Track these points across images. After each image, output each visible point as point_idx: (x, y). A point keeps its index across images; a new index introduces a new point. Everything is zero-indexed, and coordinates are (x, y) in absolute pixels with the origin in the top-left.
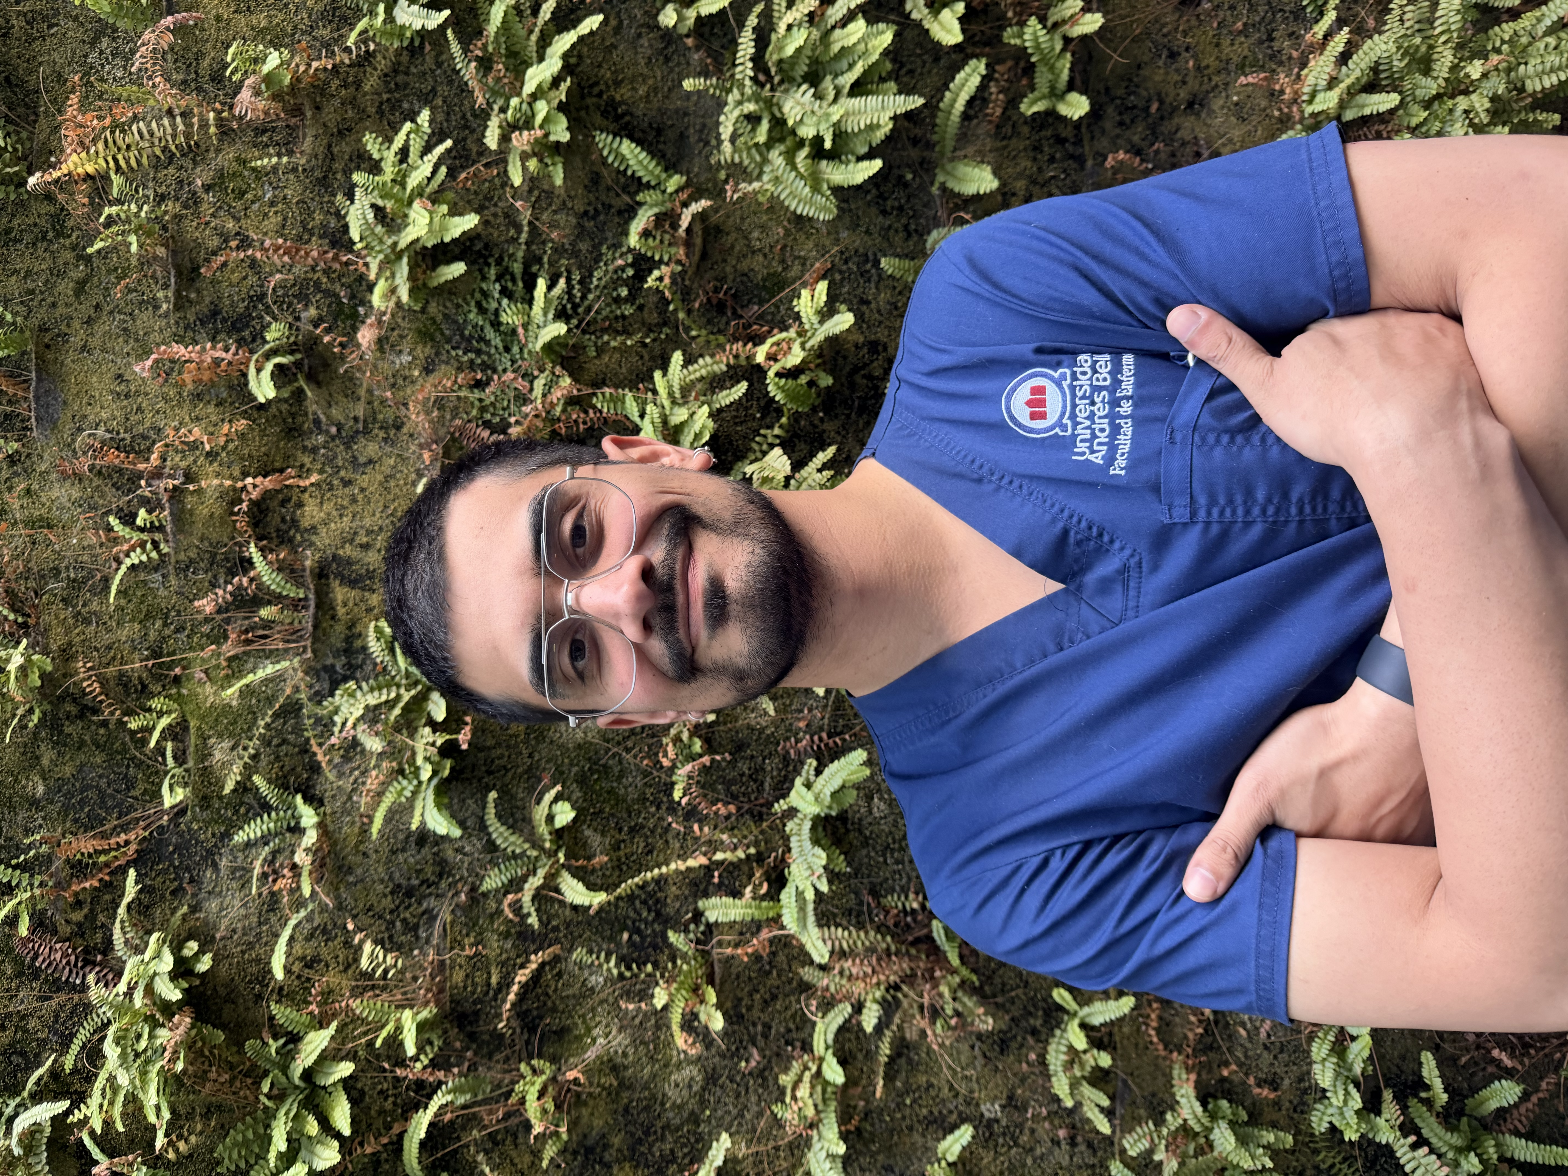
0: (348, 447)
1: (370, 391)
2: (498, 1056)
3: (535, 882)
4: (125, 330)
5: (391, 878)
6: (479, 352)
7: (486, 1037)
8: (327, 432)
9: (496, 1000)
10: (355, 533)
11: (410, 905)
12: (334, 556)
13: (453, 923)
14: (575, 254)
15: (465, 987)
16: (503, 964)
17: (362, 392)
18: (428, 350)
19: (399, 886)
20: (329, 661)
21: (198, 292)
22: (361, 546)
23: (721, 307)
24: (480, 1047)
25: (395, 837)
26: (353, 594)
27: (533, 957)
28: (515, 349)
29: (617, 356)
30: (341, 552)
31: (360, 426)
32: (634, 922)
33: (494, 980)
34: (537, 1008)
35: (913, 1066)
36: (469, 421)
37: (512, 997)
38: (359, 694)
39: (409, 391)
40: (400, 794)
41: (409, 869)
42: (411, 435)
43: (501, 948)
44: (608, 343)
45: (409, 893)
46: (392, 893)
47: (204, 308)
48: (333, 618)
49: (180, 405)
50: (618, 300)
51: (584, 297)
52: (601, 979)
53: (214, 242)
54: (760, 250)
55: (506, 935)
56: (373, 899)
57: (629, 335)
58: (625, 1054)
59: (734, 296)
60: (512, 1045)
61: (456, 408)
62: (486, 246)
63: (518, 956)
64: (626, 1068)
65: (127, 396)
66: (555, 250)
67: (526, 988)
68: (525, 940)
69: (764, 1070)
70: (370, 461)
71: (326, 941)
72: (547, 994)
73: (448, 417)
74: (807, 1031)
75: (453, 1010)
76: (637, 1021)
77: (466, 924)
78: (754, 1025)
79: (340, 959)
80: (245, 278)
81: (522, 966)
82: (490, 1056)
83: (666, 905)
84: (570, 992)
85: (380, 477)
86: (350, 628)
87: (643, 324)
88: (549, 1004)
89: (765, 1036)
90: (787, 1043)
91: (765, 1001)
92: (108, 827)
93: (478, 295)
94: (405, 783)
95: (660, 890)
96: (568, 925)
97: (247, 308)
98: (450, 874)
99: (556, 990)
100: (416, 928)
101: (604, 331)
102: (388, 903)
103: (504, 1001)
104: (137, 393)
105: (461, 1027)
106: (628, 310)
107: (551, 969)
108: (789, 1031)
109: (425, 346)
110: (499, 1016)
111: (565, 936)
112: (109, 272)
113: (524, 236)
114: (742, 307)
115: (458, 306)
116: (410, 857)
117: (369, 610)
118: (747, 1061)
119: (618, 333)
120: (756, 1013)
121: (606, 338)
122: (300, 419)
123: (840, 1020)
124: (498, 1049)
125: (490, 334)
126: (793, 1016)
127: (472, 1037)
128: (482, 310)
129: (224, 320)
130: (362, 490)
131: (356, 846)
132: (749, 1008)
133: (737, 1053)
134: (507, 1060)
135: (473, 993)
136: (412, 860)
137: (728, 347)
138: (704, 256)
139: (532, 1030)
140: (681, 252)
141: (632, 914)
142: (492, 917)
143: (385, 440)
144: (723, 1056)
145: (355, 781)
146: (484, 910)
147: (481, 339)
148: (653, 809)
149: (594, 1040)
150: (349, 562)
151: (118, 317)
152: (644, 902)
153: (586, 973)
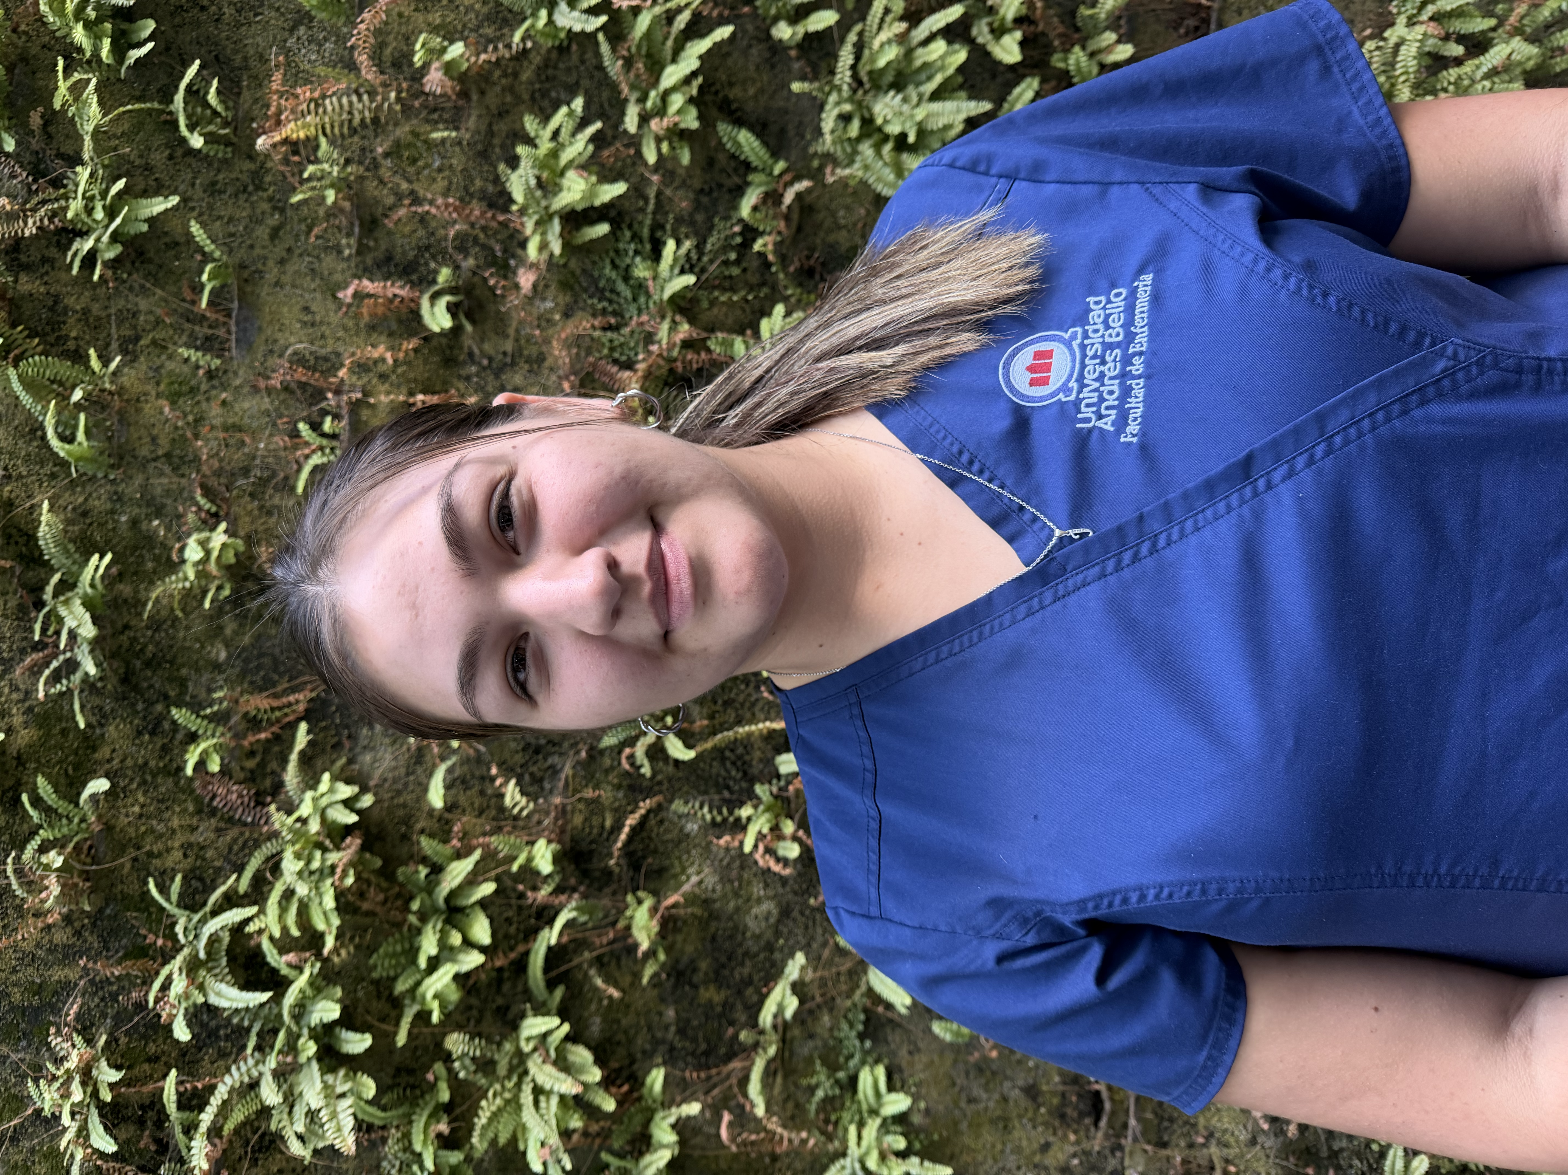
0: (497, 376)
1: (518, 330)
2: (608, 890)
3: (647, 740)
4: (313, 270)
6: (611, 301)
7: (597, 874)
8: (479, 364)
13: (574, 776)
14: (692, 223)
16: (616, 810)
17: (511, 331)
18: (568, 299)
21: (376, 240)
23: (811, 272)
24: (592, 881)
28: (642, 300)
29: (725, 308)
31: (508, 360)
32: (725, 779)
36: (601, 359)
39: (552, 332)
42: (550, 368)
43: (615, 797)
44: (718, 298)
45: (536, 751)
46: (522, 751)
47: (380, 254)
49: (357, 334)
50: (726, 263)
51: (699, 259)
53: (390, 200)
54: (845, 227)
55: (618, 787)
56: (505, 756)
57: (735, 292)
58: (714, 891)
59: (823, 264)
60: (620, 880)
61: (591, 346)
62: (620, 214)
64: (714, 901)
65: (313, 325)
66: (676, 219)
67: (635, 831)
68: (633, 792)
71: (464, 790)
73: (583, 354)
75: (572, 848)
76: (725, 862)
77: (585, 777)
79: (475, 806)
80: (415, 231)
82: (600, 889)
83: (751, 766)
87: (747, 283)
88: (652, 846)
92: (279, 688)
93: (612, 254)
95: (748, 753)
96: (670, 780)
97: (416, 256)
101: (715, 287)
102: (517, 759)
104: (321, 323)
105: (577, 865)
106: (735, 271)
109: (565, 295)
110: (610, 855)
111: (667, 788)
112: (300, 221)
113: (651, 207)
114: (829, 273)
118: (816, 898)
119: (726, 290)
121: (717, 294)
122: (456, 352)
124: (607, 884)
125: (621, 287)
127: (586, 873)
128: (615, 266)
129: (396, 266)
133: (809, 891)
134: (614, 893)
138: (799, 229)
139: (637, 868)
140: (782, 225)
141: (723, 773)
142: (607, 772)
143: (529, 371)
146: (601, 765)
147: (613, 291)
148: (743, 687)
149: (688, 878)
151: (307, 259)
152: (734, 763)
153: (684, 821)
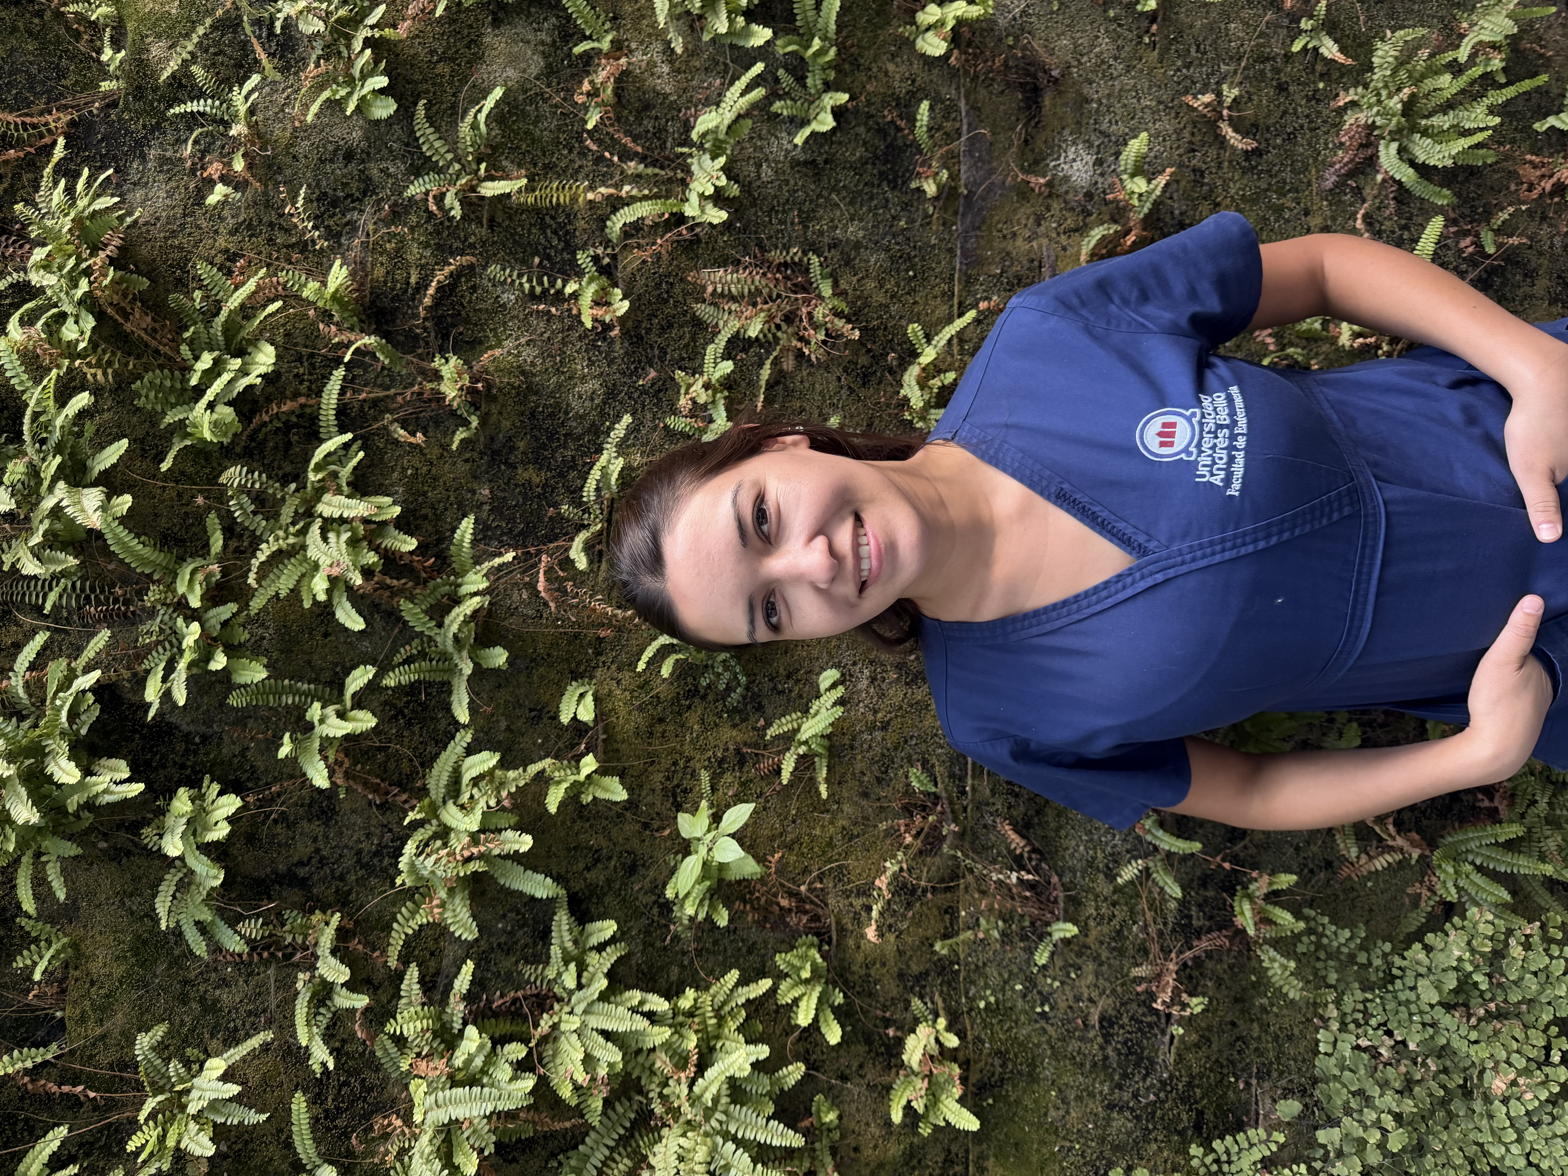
9: (413, 300)
11: (334, 215)
15: (385, 282)
19: (325, 194)
25: (324, 146)
27: (451, 261)
33: (413, 281)
34: (452, 316)
37: (428, 298)
41: (336, 180)
52: (513, 296)
63: (437, 261)
69: (660, 391)
72: (461, 304)
74: (699, 355)
78: (652, 348)
81: (441, 269)
84: (484, 306)
91: (663, 327)
98: (374, 192)
99: (470, 302)
100: (339, 235)
103: (421, 301)
107: (467, 282)
120: (653, 337)
135: (392, 290)
136: (338, 172)
144: (623, 374)
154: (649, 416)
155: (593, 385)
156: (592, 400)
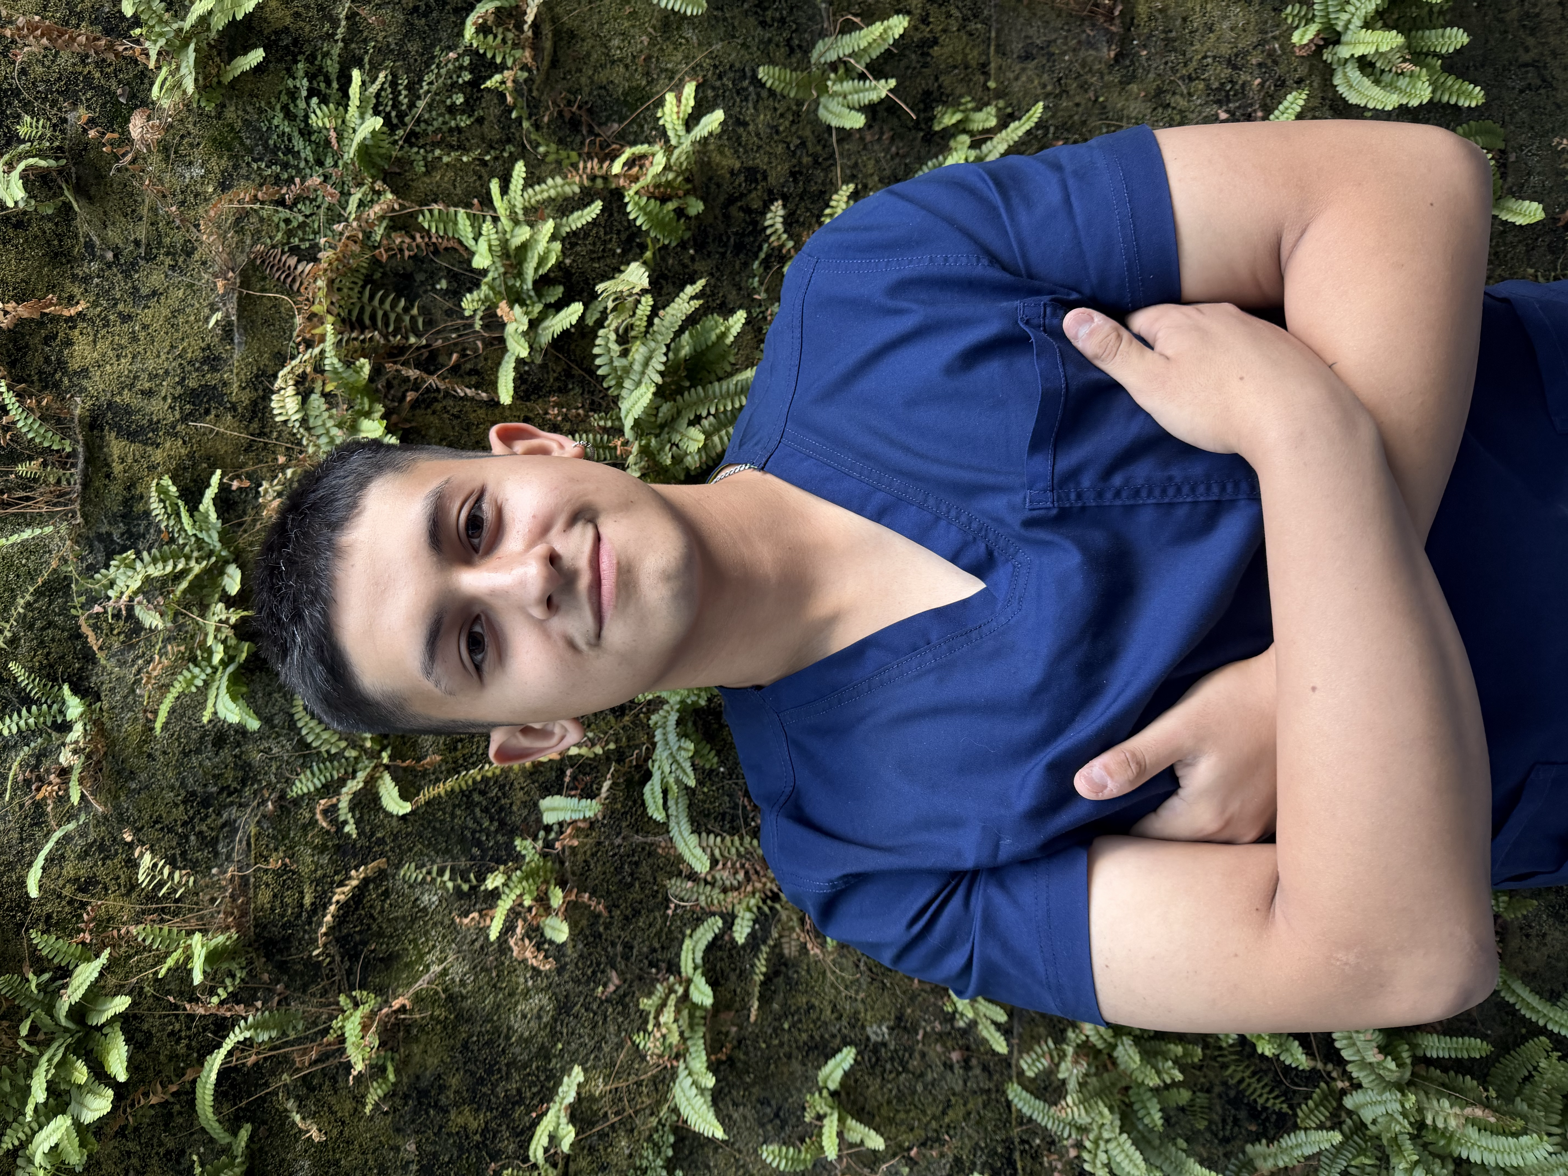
0: (127, 276)
1: (154, 210)
2: (313, 989)
3: (354, 785)
5: (183, 784)
6: (285, 166)
7: (299, 967)
8: (102, 257)
9: (310, 923)
10: (136, 377)
11: (207, 816)
12: (110, 404)
13: (258, 836)
15: (273, 909)
16: (318, 882)
17: (144, 211)
18: (224, 162)
19: (193, 794)
20: (104, 529)
22: (143, 392)
23: (574, 124)
24: (292, 979)
25: (187, 736)
26: (134, 449)
27: (353, 873)
28: (329, 161)
29: (450, 174)
30: (118, 399)
31: (142, 251)
32: (474, 832)
33: (307, 900)
34: (360, 932)
35: (792, 986)
36: (274, 247)
37: (328, 918)
38: (139, 565)
39: (201, 211)
40: (190, 683)
41: (205, 773)
42: (204, 263)
43: (316, 864)
44: (440, 158)
45: (206, 802)
46: (184, 802)
48: (108, 476)
50: (452, 110)
51: (412, 105)
52: (435, 898)
54: (620, 60)
55: (322, 849)
56: (162, 810)
57: (466, 150)
58: (463, 983)
59: (591, 111)
60: (331, 974)
61: (259, 231)
63: (336, 873)
64: (464, 998)
67: (345, 909)
68: (345, 854)
69: (625, 995)
70: (154, 293)
71: (104, 860)
72: (372, 916)
73: (248, 242)
74: (673, 951)
75: (258, 936)
76: (477, 945)
77: (274, 837)
78: (613, 944)
79: (122, 881)
81: (341, 884)
82: (304, 989)
83: (510, 813)
84: (399, 913)
85: (166, 312)
86: (128, 489)
87: (483, 139)
88: (375, 927)
89: (626, 958)
90: (651, 965)
91: (626, 918)
93: (283, 96)
94: (197, 671)
96: (395, 836)
98: (255, 780)
99: (382, 911)
100: (215, 841)
101: (435, 145)
102: (179, 813)
103: (320, 924)
105: (269, 957)
106: (464, 121)
107: (376, 888)
108: (654, 950)
109: (220, 157)
110: (314, 941)
111: (392, 850)
113: (341, 32)
114: (600, 125)
115: (261, 111)
116: (207, 760)
117: (152, 468)
118: (605, 986)
119: (452, 148)
120: (615, 931)
121: (437, 152)
122: (69, 242)
123: (710, 936)
124: (314, 981)
125: (298, 143)
126: (658, 934)
127: (283, 967)
128: (289, 115)
130: (145, 327)
131: (139, 746)
132: (607, 927)
133: (595, 977)
134: (324, 993)
135: (282, 916)
136: (208, 763)
137: (581, 165)
138: (555, 63)
139: (354, 957)
140: (527, 56)
141: (471, 824)
142: (305, 828)
143: (172, 268)
144: (577, 982)
145: (139, 671)
146: (296, 820)
147: (289, 151)
149: (427, 967)
150: (128, 411)
152: (485, 810)
153: (418, 891)
154: (612, 1029)
155: (540, 1000)
156: (539, 1017)
